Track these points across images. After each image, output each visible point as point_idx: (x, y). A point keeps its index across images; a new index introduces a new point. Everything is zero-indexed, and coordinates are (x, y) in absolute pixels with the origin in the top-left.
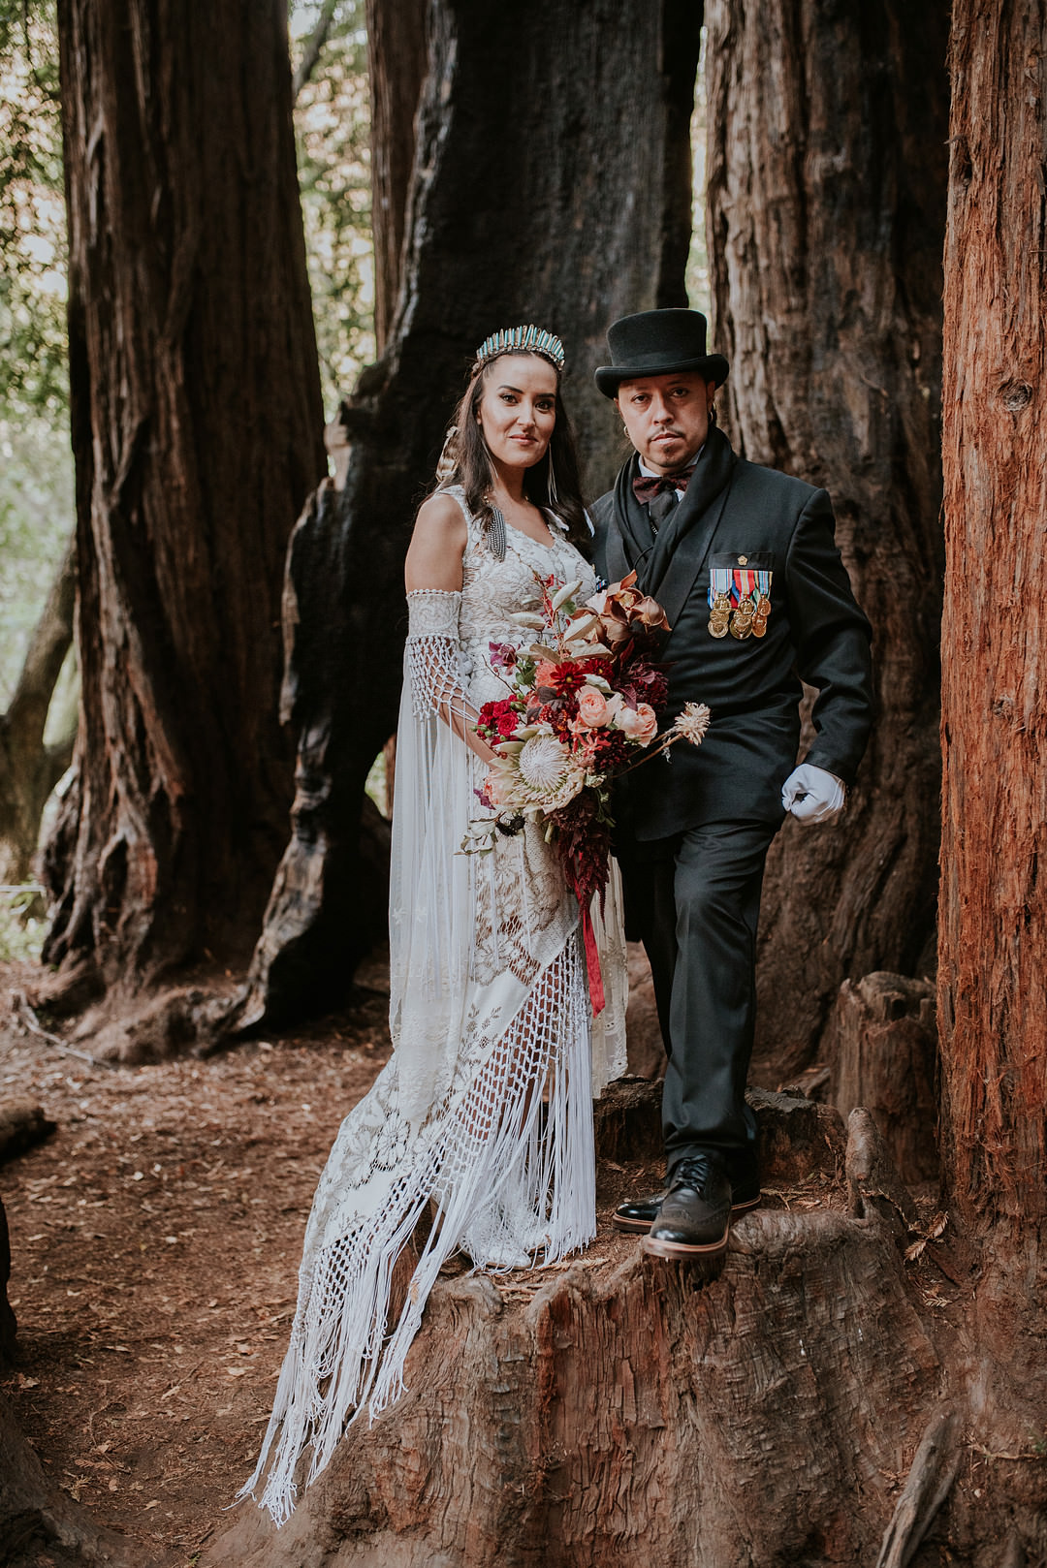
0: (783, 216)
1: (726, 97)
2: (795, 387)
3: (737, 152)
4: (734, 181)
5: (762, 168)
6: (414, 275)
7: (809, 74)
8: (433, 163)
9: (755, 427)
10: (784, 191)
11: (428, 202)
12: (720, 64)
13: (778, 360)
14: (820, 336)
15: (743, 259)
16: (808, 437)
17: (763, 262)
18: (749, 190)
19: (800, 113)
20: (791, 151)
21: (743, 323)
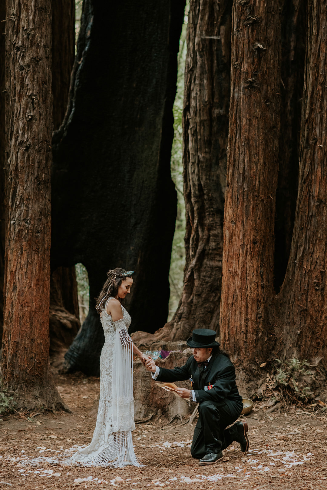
0: (206, 125)
1: (190, 85)
2: (206, 175)
3: (193, 103)
4: (192, 111)
5: (200, 110)
6: (74, 100)
7: (214, 84)
8: (82, 59)
9: (194, 185)
10: (206, 118)
11: (80, 74)
12: (189, 75)
13: (202, 167)
14: (214, 161)
15: (193, 135)
16: (210, 190)
17: (199, 137)
18: (196, 115)
19: (212, 95)
20: (208, 106)
21: (192, 154)
